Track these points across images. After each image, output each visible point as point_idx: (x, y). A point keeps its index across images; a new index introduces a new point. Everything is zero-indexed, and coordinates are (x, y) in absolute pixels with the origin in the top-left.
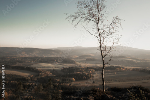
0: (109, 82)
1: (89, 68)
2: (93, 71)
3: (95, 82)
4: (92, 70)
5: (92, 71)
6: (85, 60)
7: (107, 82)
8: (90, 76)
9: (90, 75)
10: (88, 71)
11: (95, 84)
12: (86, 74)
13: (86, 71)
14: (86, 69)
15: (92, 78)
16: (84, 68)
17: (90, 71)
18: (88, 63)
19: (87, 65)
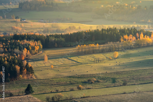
0: (89, 86)
2: (37, 48)
3: (34, 88)
4: (32, 43)
5: (33, 48)
6: (17, 6)
7: (79, 89)
8: (18, 68)
10: (17, 50)
11: (32, 96)
12: (5, 61)
13: (8, 49)
14: (9, 41)
15: (27, 73)
16: (4, 39)
17: (26, 49)
18: (25, 21)
19: (23, 25)
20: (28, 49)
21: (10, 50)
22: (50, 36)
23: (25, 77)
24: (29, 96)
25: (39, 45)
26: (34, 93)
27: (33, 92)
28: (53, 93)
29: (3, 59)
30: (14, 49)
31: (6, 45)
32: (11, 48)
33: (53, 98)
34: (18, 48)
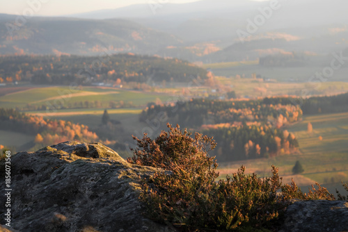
1: (275, 101)
2: (296, 115)
3: (304, 167)
4: (288, 108)
5: (291, 115)
6: (257, 62)
8: (278, 139)
9: (281, 135)
10: (270, 118)
11: (302, 176)
12: (261, 131)
13: (259, 116)
14: (259, 106)
15: (290, 147)
16: (252, 104)
17: (281, 116)
18: (269, 80)
19: (267, 85)
20: (284, 115)
21: (262, 117)
22: (311, 98)
23: (288, 152)
24: (299, 176)
25: (299, 111)
26: (304, 173)
27: (303, 171)
28: (330, 172)
29: (258, 130)
30: (267, 116)
31: (256, 111)
32: (263, 115)
33: (332, 179)
34: (272, 114)
